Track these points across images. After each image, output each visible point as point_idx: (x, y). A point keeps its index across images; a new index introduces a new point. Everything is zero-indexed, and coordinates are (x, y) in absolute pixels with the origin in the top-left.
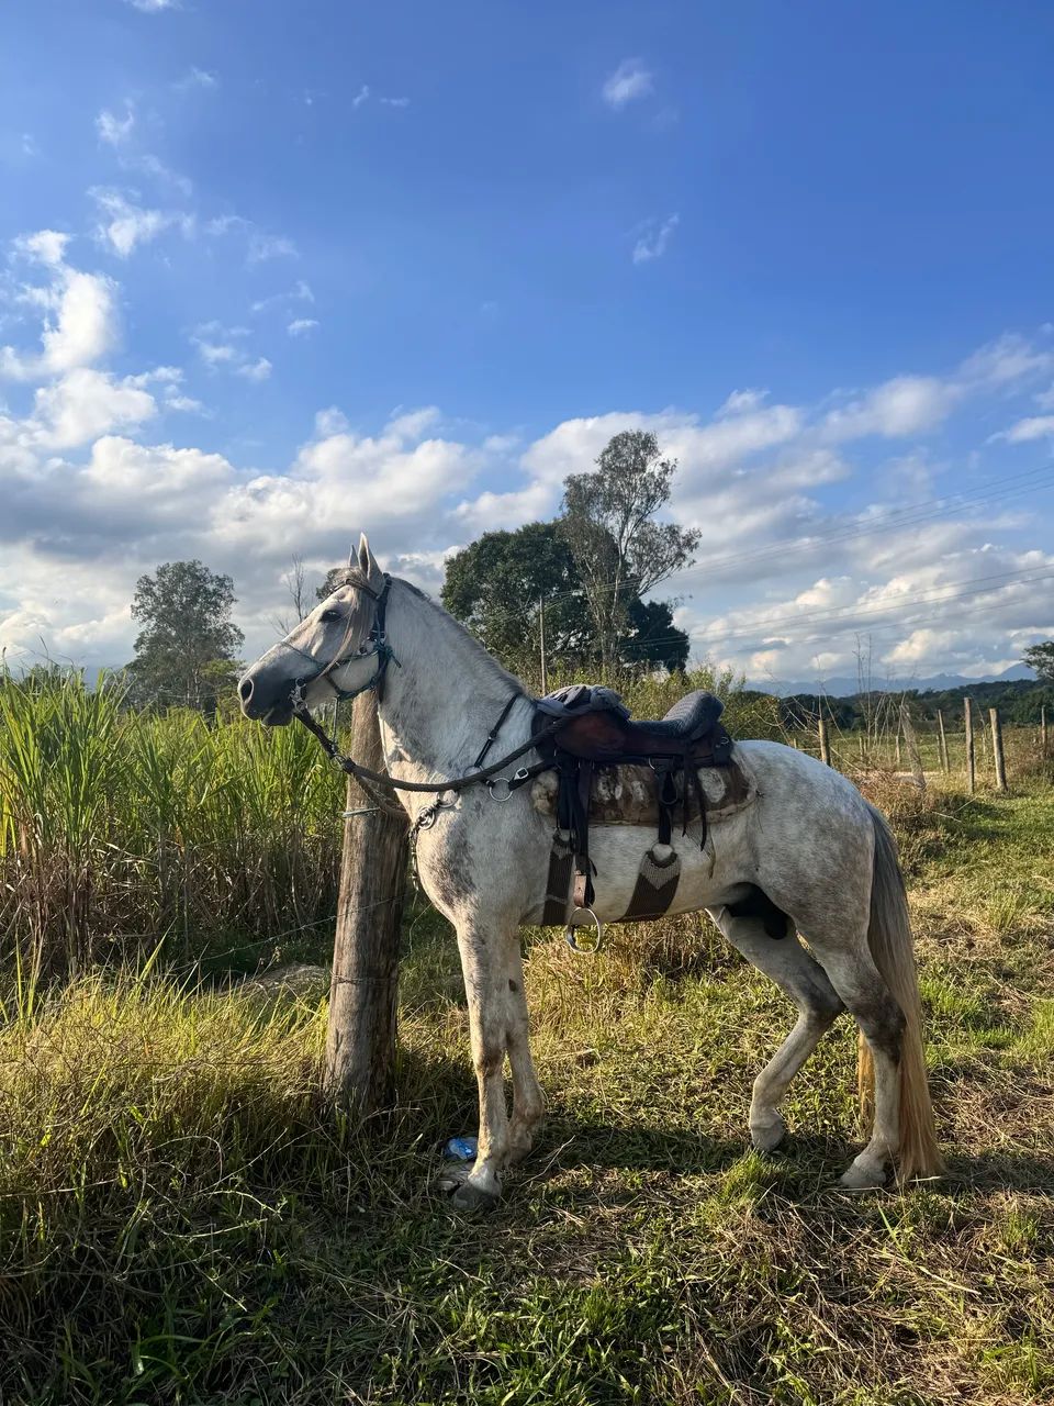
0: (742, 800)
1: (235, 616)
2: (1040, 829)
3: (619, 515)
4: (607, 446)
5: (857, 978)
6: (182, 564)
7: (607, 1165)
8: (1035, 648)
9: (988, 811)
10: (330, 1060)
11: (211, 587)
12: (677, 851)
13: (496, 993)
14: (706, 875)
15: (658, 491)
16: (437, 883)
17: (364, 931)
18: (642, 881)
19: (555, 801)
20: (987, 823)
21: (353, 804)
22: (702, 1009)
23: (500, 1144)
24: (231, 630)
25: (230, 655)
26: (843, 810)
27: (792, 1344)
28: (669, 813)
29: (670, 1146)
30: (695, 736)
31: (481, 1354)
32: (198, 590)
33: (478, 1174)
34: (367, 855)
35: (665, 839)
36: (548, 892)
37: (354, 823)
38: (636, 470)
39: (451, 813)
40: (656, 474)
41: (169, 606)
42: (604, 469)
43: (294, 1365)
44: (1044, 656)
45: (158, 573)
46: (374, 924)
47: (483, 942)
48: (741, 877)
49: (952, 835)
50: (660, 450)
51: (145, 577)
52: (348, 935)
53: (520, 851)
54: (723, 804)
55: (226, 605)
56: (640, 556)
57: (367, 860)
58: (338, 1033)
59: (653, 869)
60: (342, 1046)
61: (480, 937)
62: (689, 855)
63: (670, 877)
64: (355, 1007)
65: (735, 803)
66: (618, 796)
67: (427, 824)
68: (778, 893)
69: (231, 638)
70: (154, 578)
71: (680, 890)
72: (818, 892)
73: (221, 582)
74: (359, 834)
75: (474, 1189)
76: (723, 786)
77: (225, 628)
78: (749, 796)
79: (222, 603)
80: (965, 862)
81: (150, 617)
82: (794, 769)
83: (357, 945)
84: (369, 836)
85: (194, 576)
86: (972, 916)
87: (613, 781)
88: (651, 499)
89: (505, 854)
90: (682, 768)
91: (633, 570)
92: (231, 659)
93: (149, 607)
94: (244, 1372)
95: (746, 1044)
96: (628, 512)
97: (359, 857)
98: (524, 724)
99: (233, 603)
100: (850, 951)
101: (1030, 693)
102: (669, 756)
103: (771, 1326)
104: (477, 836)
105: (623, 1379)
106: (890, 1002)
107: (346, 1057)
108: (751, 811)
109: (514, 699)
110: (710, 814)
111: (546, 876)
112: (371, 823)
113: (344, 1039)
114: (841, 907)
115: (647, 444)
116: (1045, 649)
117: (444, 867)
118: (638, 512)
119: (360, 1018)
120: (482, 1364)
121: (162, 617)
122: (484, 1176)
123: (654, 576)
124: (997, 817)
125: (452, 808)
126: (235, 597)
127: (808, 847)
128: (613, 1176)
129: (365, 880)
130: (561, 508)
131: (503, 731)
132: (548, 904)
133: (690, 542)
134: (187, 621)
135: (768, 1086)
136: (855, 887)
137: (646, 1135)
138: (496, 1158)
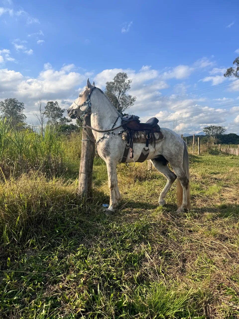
0: (162, 139)
1: (24, 112)
2: (207, 161)
3: (118, 92)
4: (116, 76)
5: (180, 172)
6: (11, 99)
7: (133, 208)
8: (205, 128)
9: (197, 157)
10: (79, 188)
11: (18, 105)
12: (149, 148)
13: (114, 174)
14: (154, 153)
15: (127, 87)
16: (103, 153)
17: (87, 163)
18: (142, 154)
19: (127, 137)
20: (197, 159)
21: (84, 138)
22: (147, 186)
23: (114, 202)
24: (23, 115)
25: (23, 122)
26: (179, 141)
27: (171, 232)
28: (148, 140)
29: (145, 205)
30: (153, 126)
31: (117, 232)
32: (15, 106)
33: (110, 208)
34: (87, 149)
35: (147, 146)
36: (124, 156)
37: (84, 142)
38: (122, 82)
39: (106, 139)
40: (127, 83)
41: (8, 109)
42: (115, 81)
43: (84, 233)
44: (207, 130)
45: (5, 101)
46: (89, 162)
47: (112, 164)
48: (159, 154)
49: (190, 161)
50: (128, 77)
51: (2, 102)
52: (83, 164)
53: (119, 147)
54: (159, 139)
55: (22, 109)
56: (122, 102)
57: (87, 150)
58: (81, 183)
59: (144, 151)
60: (82, 186)
61: (111, 163)
62: (151, 149)
63: (147, 153)
64: (85, 178)
65: (161, 139)
66: (139, 137)
67: (101, 141)
68: (167, 156)
69: (23, 118)
70: (4, 102)
71: (148, 156)
72: (174, 156)
73: (21, 104)
74: (85, 144)
75: (109, 211)
76: (159, 136)
77: (22, 115)
78: (163, 138)
79: (21, 109)
80: (193, 166)
81: (3, 111)
82: (171, 133)
83: (85, 166)
84: (88, 145)
85: (14, 102)
86: (196, 174)
87: (138, 134)
88: (126, 89)
89: (117, 147)
90: (151, 132)
91: (121, 106)
92: (23, 123)
93: (3, 109)
94: (75, 234)
95: (156, 191)
96: (120, 92)
97: (85, 149)
98: (120, 122)
99: (24, 109)
100: (180, 167)
101: (203, 138)
102: (148, 130)
103: (167, 230)
104: (111, 144)
105: (143, 235)
106: (186, 177)
107: (83, 188)
108: (163, 141)
109: (118, 117)
110: (156, 141)
111: (124, 152)
112: (88, 142)
113: (83, 184)
114: (178, 159)
115: (125, 76)
116: (208, 128)
117: (105, 149)
118: (123, 92)
119: (86, 180)
120: (118, 233)
121: (6, 112)
122: (111, 208)
123: (125, 107)
124: (199, 159)
125: (106, 138)
126: (24, 108)
127: (173, 148)
128: (134, 210)
129: (87, 153)
130: (105, 90)
131: (116, 123)
132: (123, 158)
133: (133, 100)
134: (13, 113)
135: (163, 194)
136: (181, 155)
137: (140, 204)
138: (113, 205)
